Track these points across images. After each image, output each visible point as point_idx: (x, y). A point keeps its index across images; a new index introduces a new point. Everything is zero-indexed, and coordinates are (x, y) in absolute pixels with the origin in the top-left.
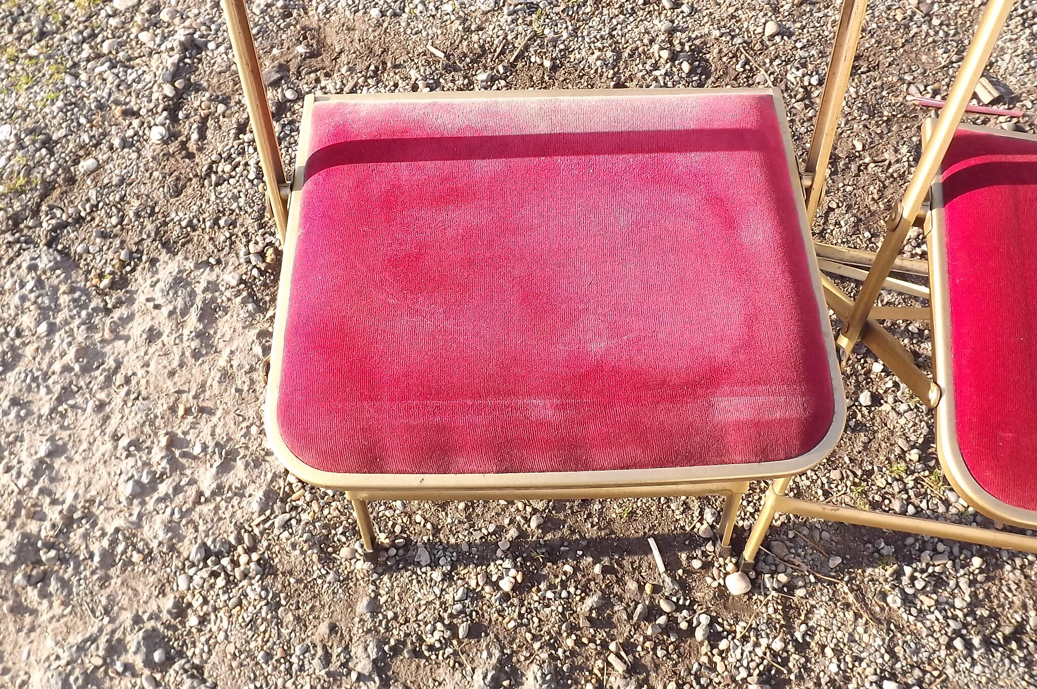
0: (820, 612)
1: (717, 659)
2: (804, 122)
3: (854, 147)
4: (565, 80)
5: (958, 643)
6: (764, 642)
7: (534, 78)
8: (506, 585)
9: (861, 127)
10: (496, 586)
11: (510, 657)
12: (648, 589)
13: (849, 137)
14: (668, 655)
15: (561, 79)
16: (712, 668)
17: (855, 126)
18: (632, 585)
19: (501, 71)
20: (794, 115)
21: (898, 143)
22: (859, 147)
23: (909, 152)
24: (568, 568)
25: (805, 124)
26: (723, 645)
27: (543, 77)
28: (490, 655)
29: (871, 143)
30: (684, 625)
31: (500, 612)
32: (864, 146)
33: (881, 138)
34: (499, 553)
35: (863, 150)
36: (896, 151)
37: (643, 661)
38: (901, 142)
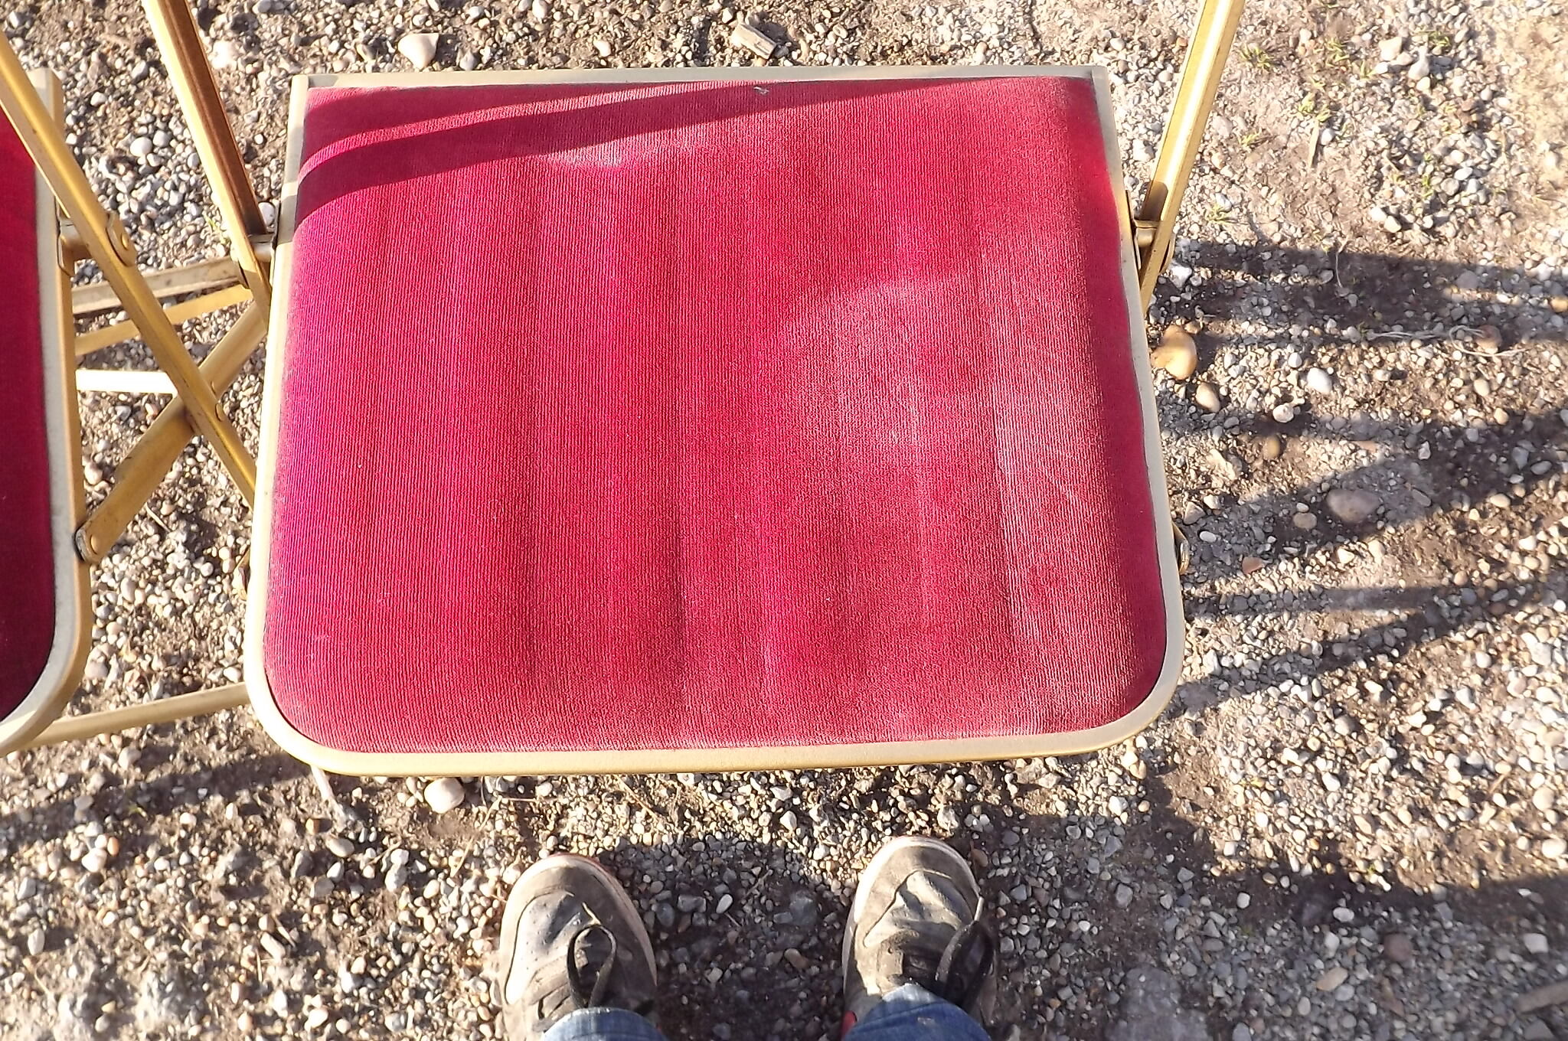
0: (576, 814)
1: (422, 912)
2: (513, 22)
3: (596, 51)
4: (120, 18)
5: (786, 820)
6: (492, 873)
7: (71, 25)
8: (93, 863)
9: (606, 14)
10: (78, 866)
11: (112, 968)
12: (310, 826)
13: (588, 35)
14: (351, 920)
15: (114, 18)
16: (418, 926)
17: (597, 15)
18: (287, 826)
19: (15, 22)
20: (497, 13)
21: (667, 31)
22: (605, 50)
23: (686, 44)
24: (187, 819)
25: (515, 27)
26: (430, 890)
27: (84, 22)
28: (81, 971)
29: (624, 40)
30: (369, 872)
31: (90, 905)
32: (612, 47)
33: (641, 27)
34: (78, 816)
35: (612, 54)
36: (665, 46)
37: (315, 936)
38: (673, 30)
